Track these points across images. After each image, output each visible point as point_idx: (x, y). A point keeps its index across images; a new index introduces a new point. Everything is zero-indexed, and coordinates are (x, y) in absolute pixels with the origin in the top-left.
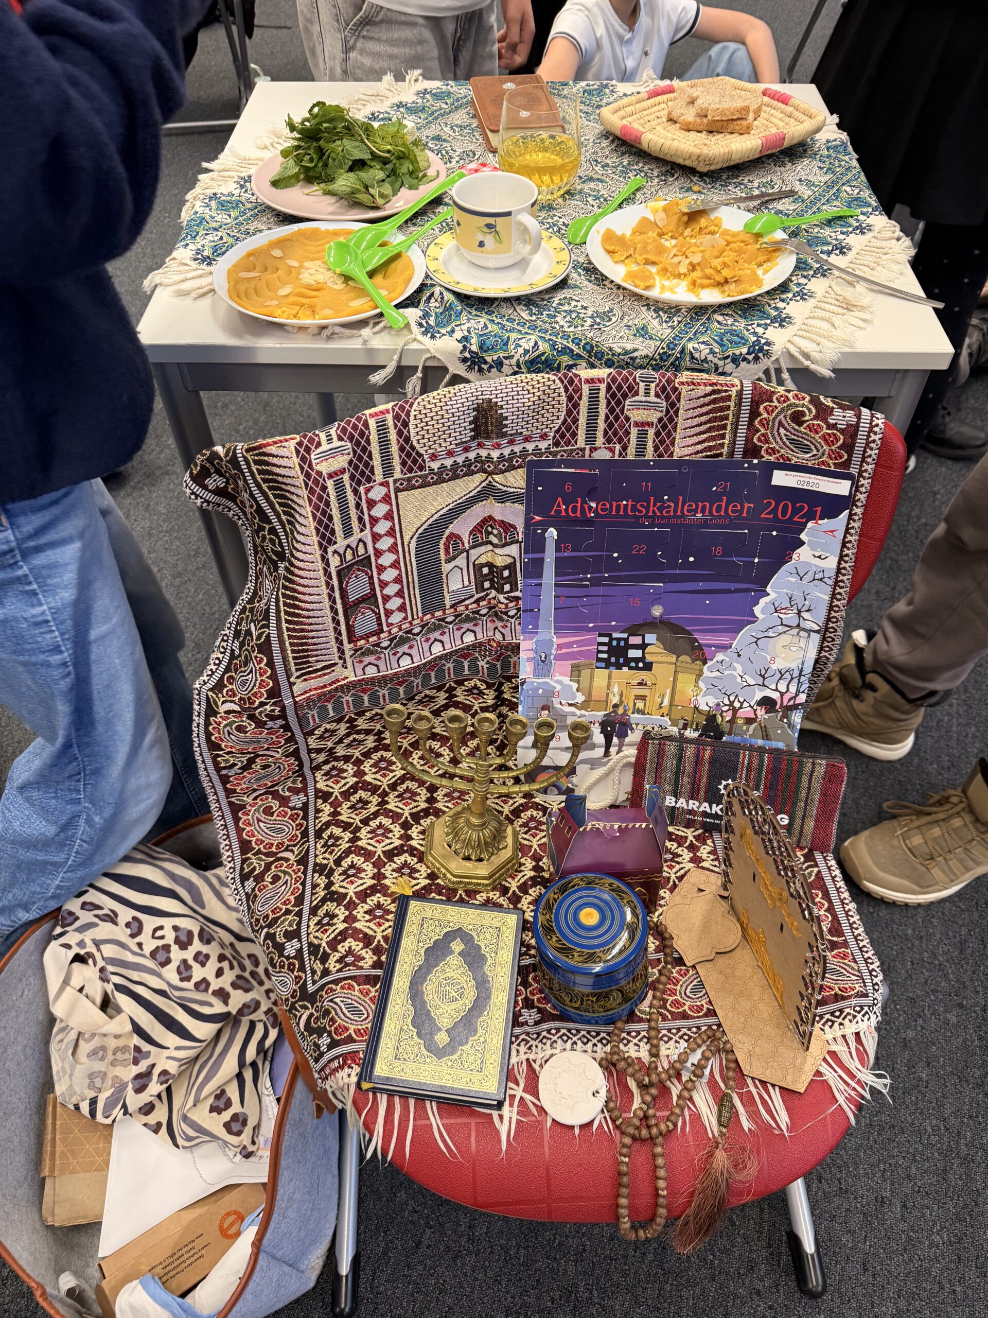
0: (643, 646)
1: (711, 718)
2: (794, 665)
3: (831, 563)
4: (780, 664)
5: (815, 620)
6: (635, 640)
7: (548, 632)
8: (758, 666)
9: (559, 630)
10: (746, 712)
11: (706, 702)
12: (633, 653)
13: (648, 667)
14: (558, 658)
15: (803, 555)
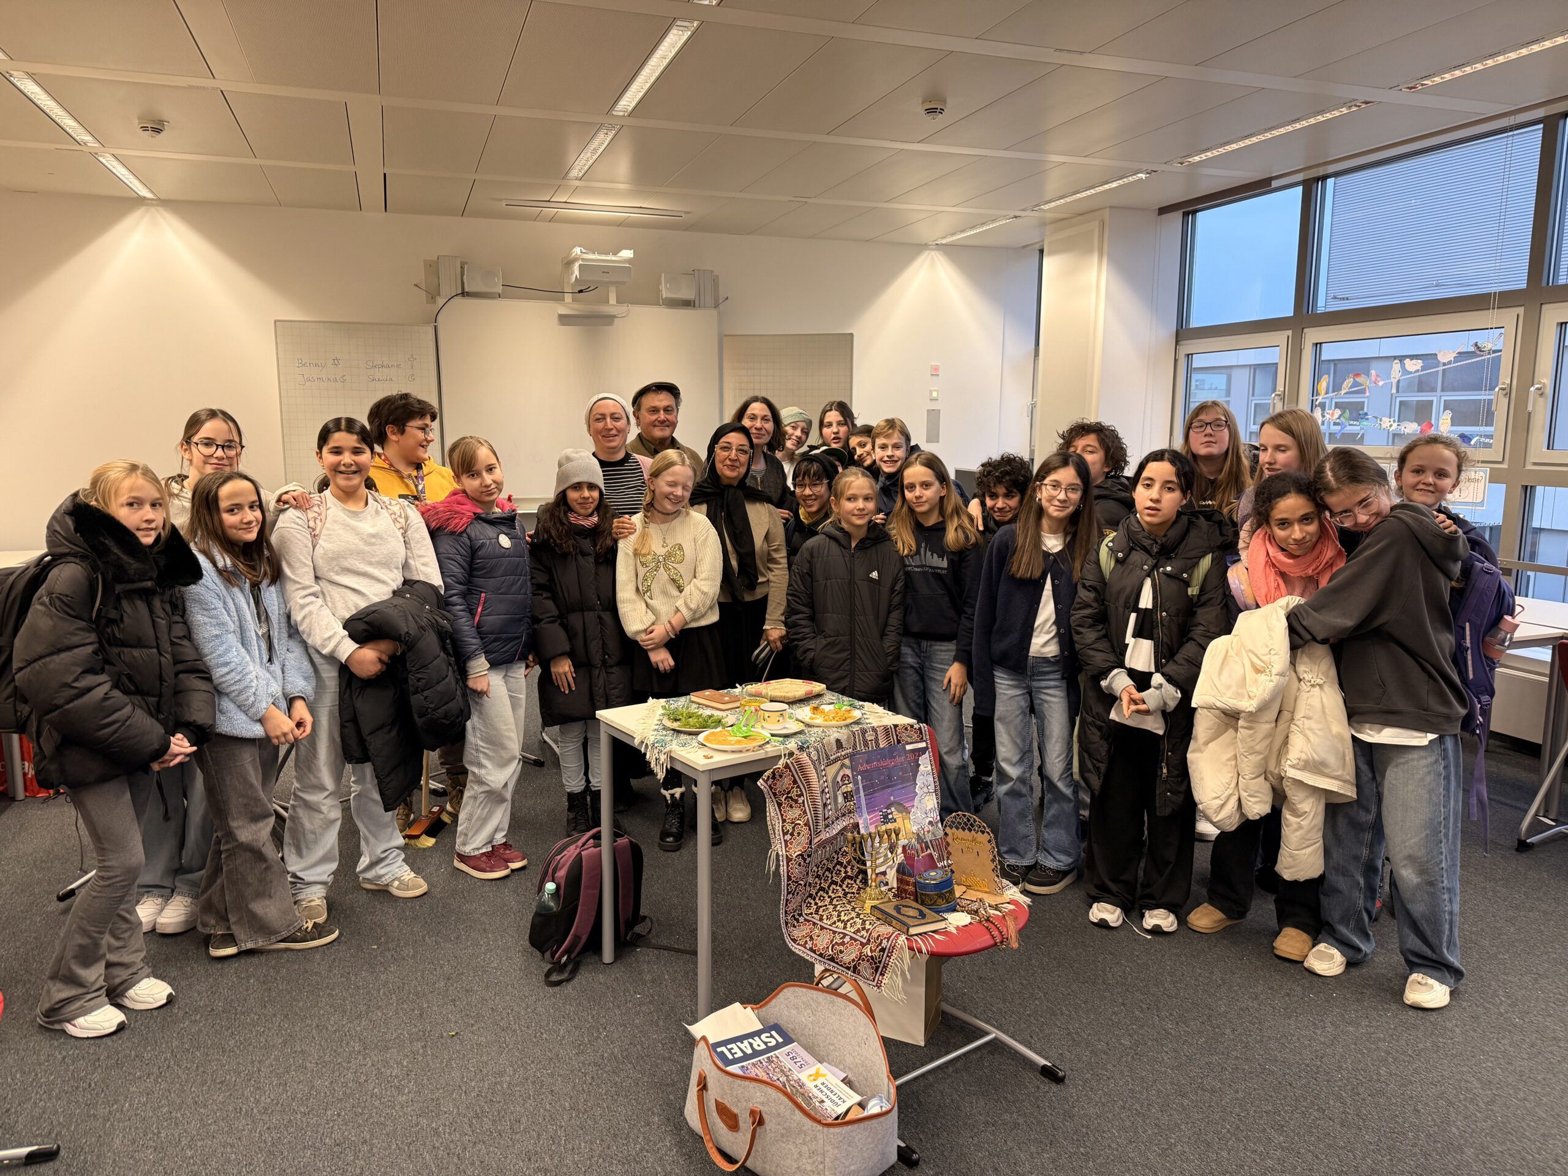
0: (892, 813)
1: (918, 835)
2: (932, 806)
3: (929, 768)
4: (929, 807)
5: (932, 788)
6: (889, 811)
7: (866, 815)
8: (924, 810)
9: (869, 813)
10: (926, 829)
11: (914, 829)
12: (890, 816)
13: (895, 821)
14: (871, 824)
15: (922, 768)
